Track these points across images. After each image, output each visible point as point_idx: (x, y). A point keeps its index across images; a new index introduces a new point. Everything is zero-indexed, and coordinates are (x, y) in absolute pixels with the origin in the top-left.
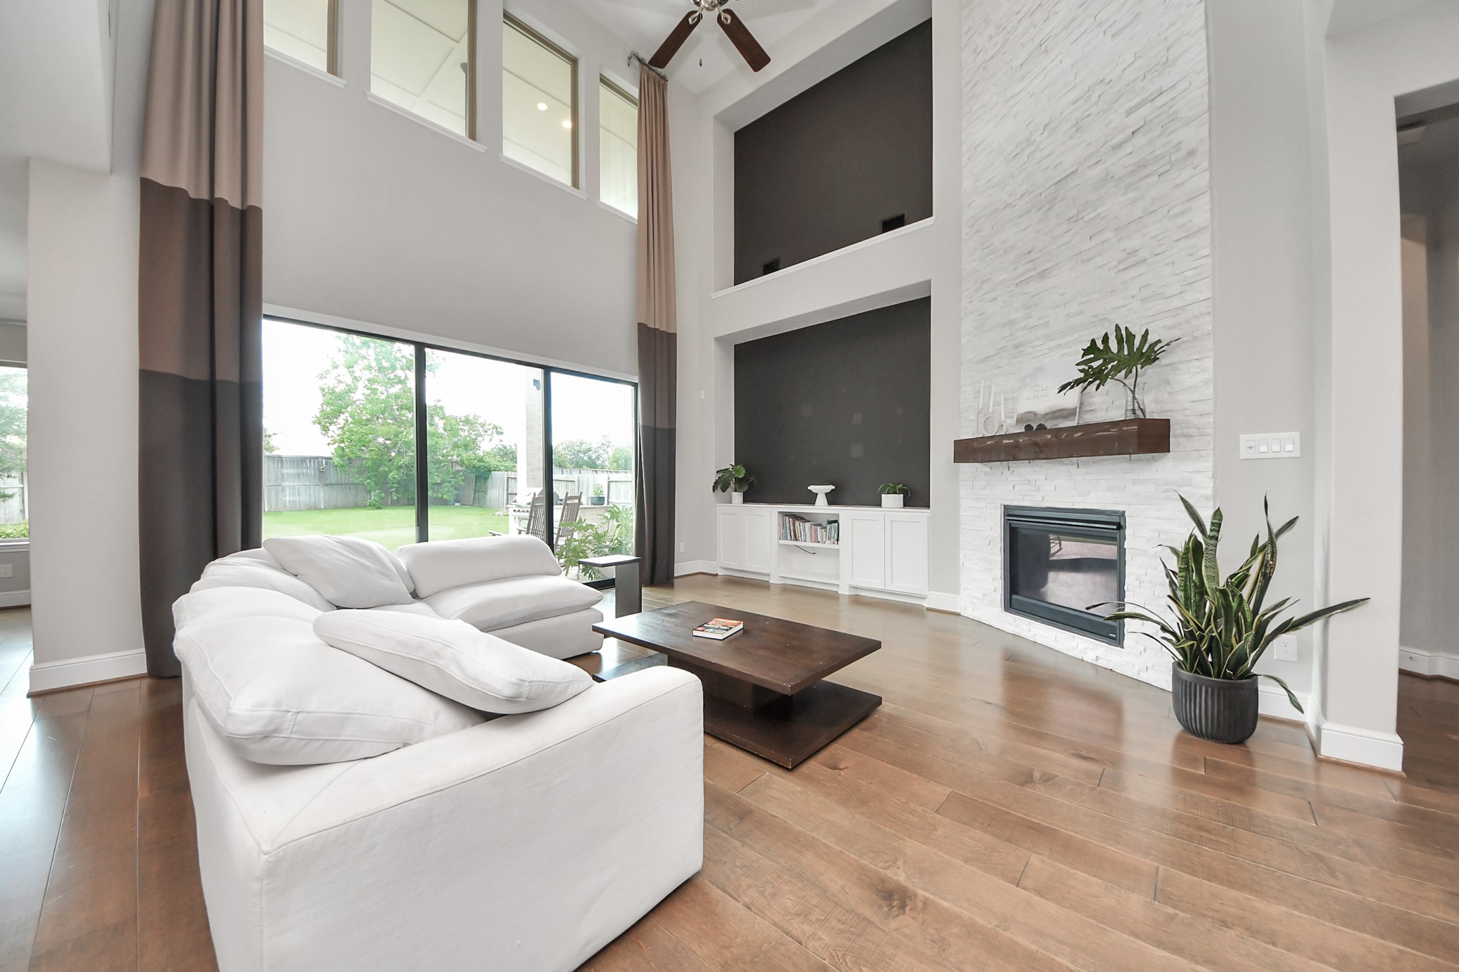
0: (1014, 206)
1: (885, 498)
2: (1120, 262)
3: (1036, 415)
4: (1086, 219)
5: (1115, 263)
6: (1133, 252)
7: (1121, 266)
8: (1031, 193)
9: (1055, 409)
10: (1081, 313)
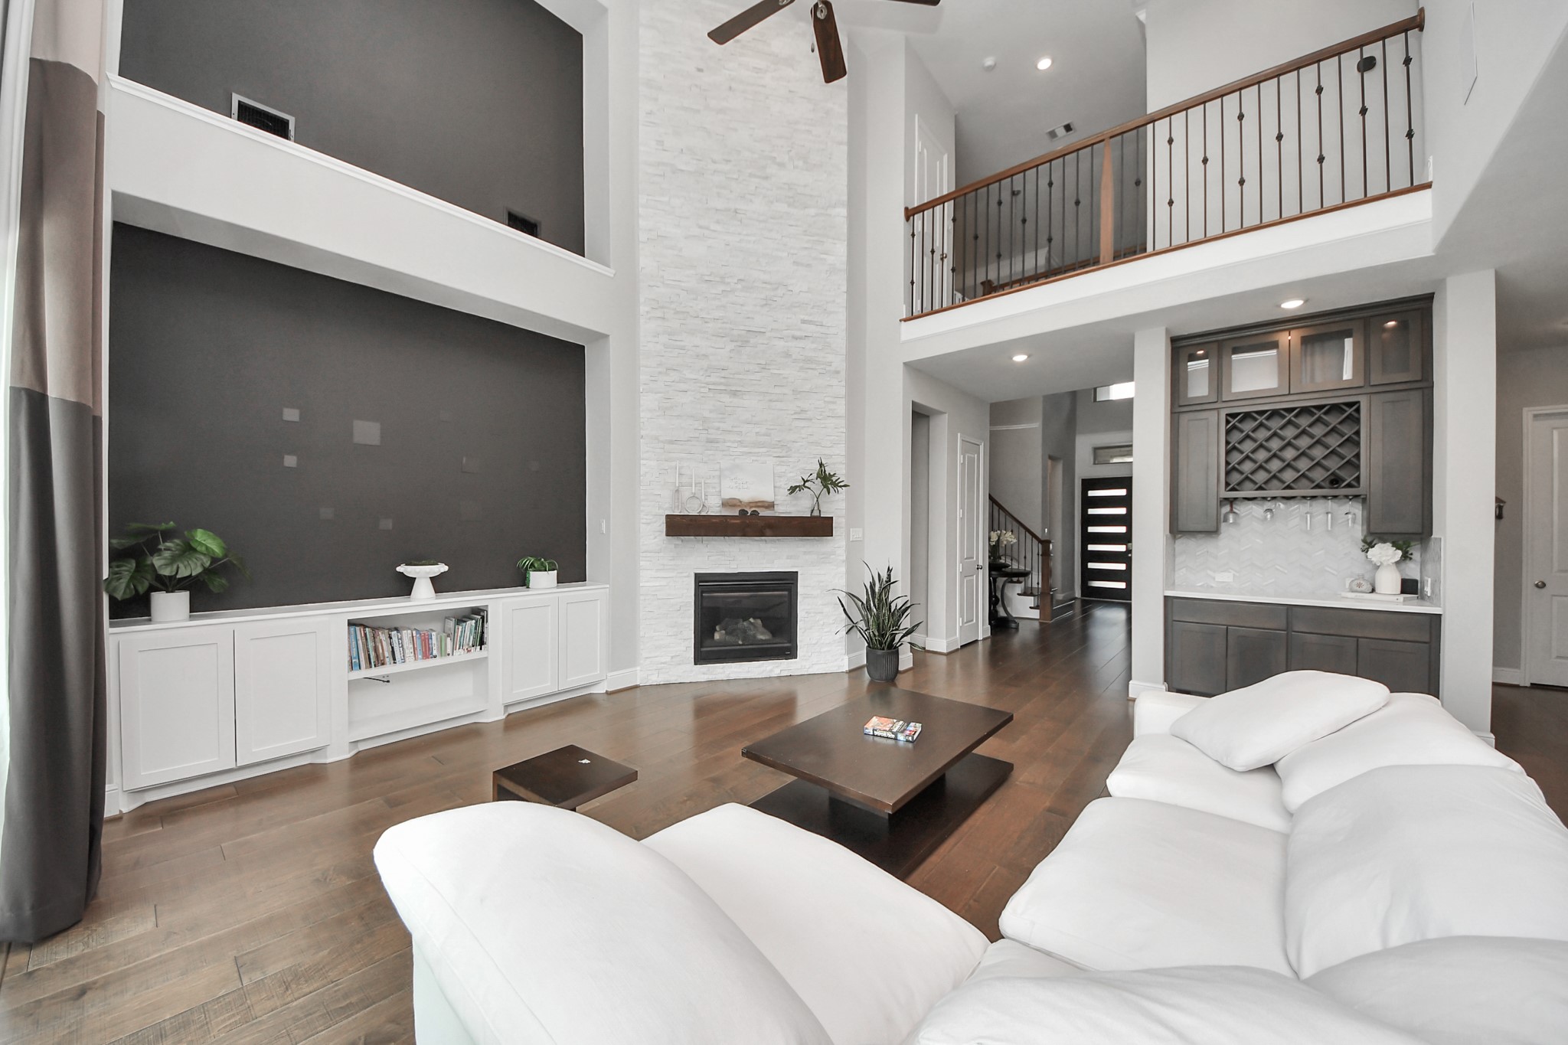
0: (706, 322)
1: (535, 577)
2: (795, 413)
3: (741, 502)
4: (772, 371)
5: (793, 412)
6: (803, 411)
7: (796, 416)
8: (724, 323)
9: (757, 500)
10: (768, 435)
